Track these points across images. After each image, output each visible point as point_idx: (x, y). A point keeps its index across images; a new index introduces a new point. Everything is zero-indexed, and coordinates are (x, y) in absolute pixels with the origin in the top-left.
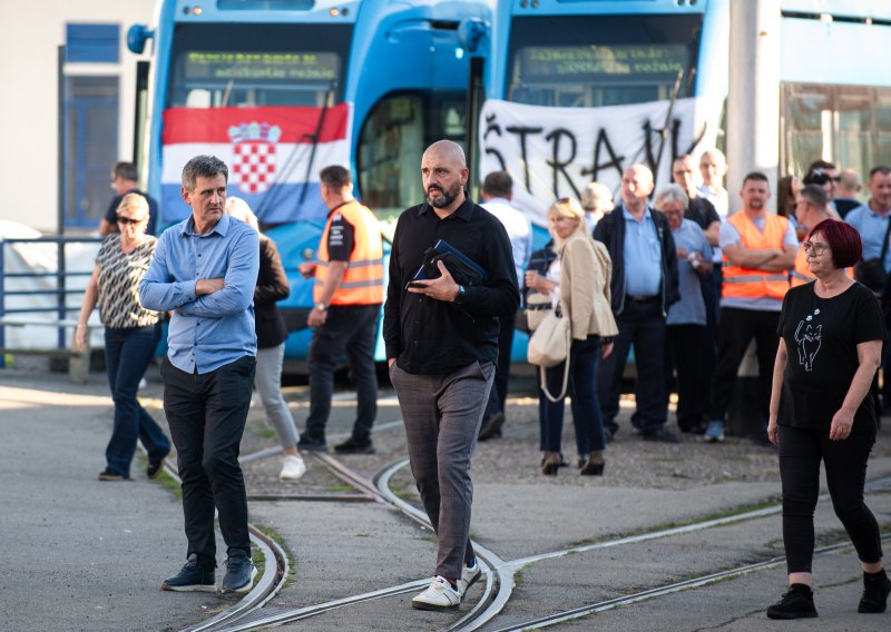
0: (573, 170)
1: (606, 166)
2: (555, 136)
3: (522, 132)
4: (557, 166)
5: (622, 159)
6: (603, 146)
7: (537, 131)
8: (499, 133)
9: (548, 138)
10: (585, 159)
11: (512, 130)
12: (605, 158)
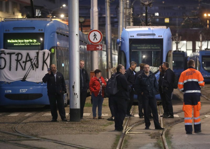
0: (21, 62)
1: (28, 61)
2: (18, 54)
3: (10, 54)
4: (18, 61)
5: (32, 59)
6: (28, 56)
7: (14, 53)
8: (5, 55)
9: (16, 55)
10: (24, 59)
11: (8, 54)
12: (28, 59)
